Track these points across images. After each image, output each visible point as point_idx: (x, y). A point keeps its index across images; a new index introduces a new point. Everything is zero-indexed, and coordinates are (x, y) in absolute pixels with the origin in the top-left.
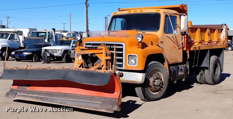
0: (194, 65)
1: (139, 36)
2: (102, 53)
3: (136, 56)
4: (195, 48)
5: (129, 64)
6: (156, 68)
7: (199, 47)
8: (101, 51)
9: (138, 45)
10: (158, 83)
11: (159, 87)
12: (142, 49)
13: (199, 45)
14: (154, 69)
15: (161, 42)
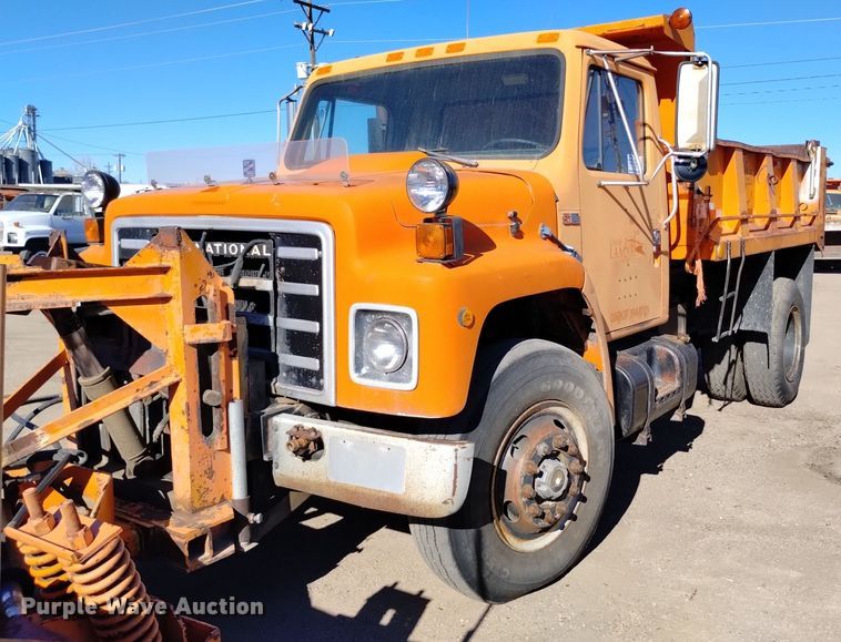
0: (722, 331)
1: (429, 177)
2: (166, 299)
3: (407, 317)
4: (728, 245)
5: (364, 371)
6: (545, 387)
7: (743, 243)
8: (155, 285)
9: (421, 238)
10: (558, 481)
11: (562, 506)
12: (450, 266)
13: (739, 234)
14: (529, 393)
15: (566, 216)
